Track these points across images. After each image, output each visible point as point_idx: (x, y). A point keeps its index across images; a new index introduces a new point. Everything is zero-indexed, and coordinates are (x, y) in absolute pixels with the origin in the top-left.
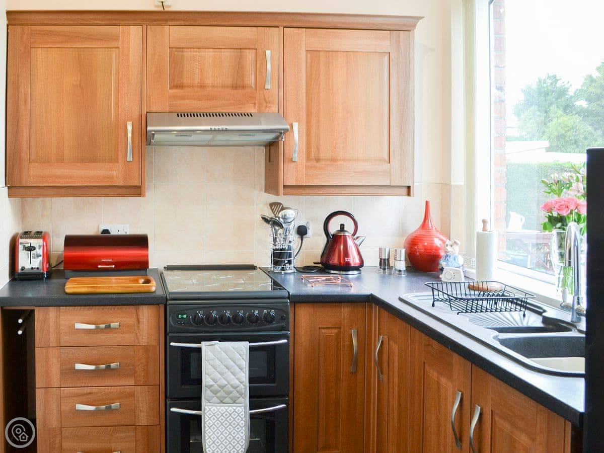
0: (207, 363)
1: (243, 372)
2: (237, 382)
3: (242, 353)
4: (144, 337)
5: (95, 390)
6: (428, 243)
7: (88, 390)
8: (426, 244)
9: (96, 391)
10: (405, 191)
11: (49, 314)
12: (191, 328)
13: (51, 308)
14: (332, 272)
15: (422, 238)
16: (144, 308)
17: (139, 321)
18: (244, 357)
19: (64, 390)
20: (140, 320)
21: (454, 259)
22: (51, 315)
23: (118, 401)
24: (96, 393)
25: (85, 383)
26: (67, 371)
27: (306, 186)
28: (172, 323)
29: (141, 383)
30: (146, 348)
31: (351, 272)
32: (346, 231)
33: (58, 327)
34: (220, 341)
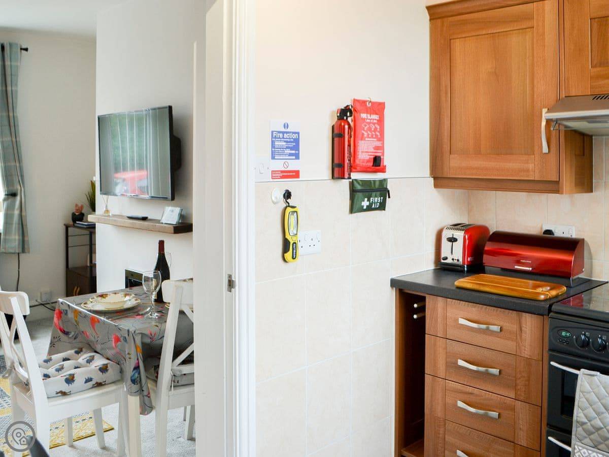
4: (526, 349)
5: (476, 391)
7: (470, 389)
9: (478, 393)
11: (437, 304)
12: (574, 350)
13: (440, 299)
16: (527, 316)
17: (521, 330)
19: (448, 383)
20: (523, 329)
22: (439, 305)
23: (497, 410)
24: (477, 395)
25: (467, 382)
26: (452, 365)
28: (553, 339)
29: (522, 398)
30: (528, 361)
33: (445, 318)
34: (600, 373)
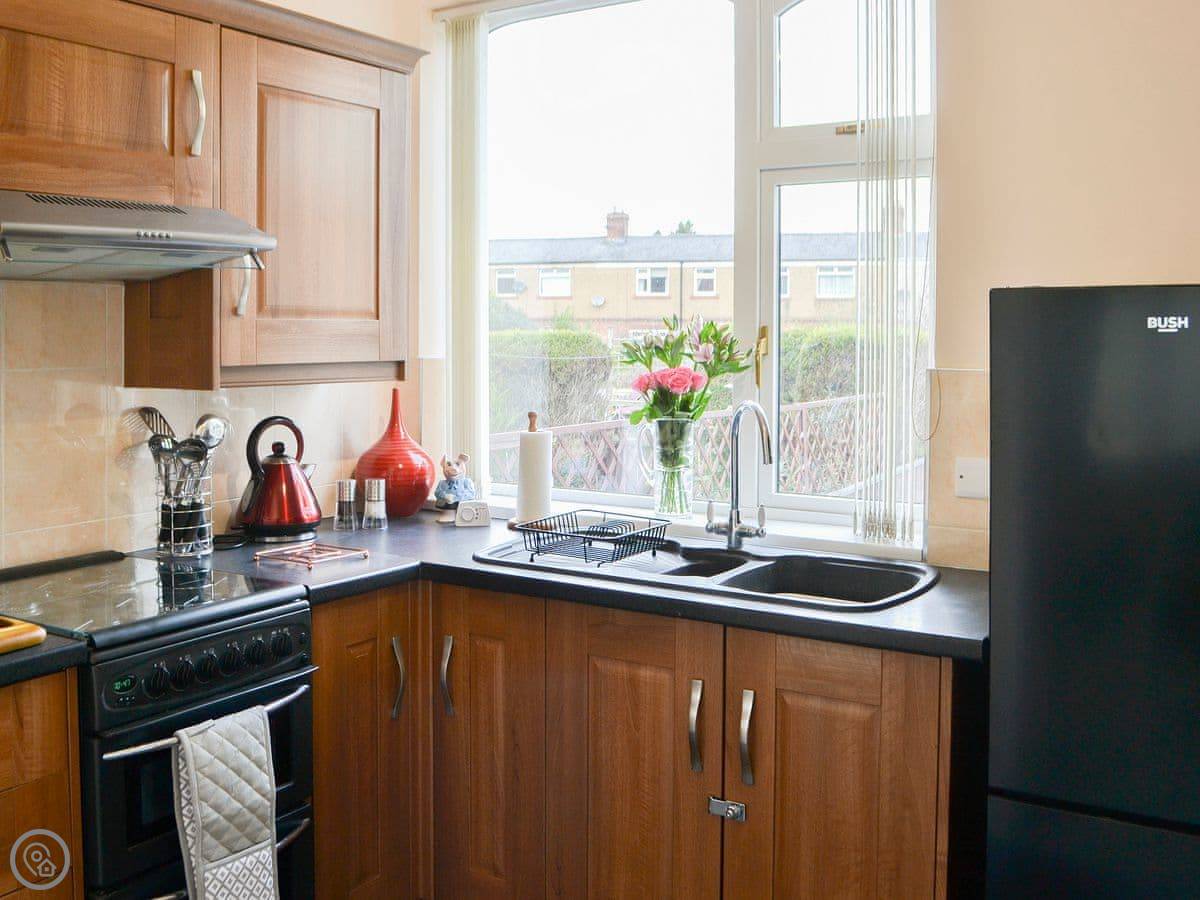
0: (199, 774)
1: (265, 772)
2: (257, 796)
3: (258, 733)
4: (35, 760)
6: (404, 465)
8: (401, 466)
10: (392, 371)
12: (145, 707)
14: (268, 540)
15: (393, 457)
16: (33, 686)
17: (22, 723)
18: (263, 739)
20: (25, 718)
21: (466, 487)
27: (257, 366)
28: (106, 707)
31: (303, 537)
32: (286, 456)
34: (214, 719)
